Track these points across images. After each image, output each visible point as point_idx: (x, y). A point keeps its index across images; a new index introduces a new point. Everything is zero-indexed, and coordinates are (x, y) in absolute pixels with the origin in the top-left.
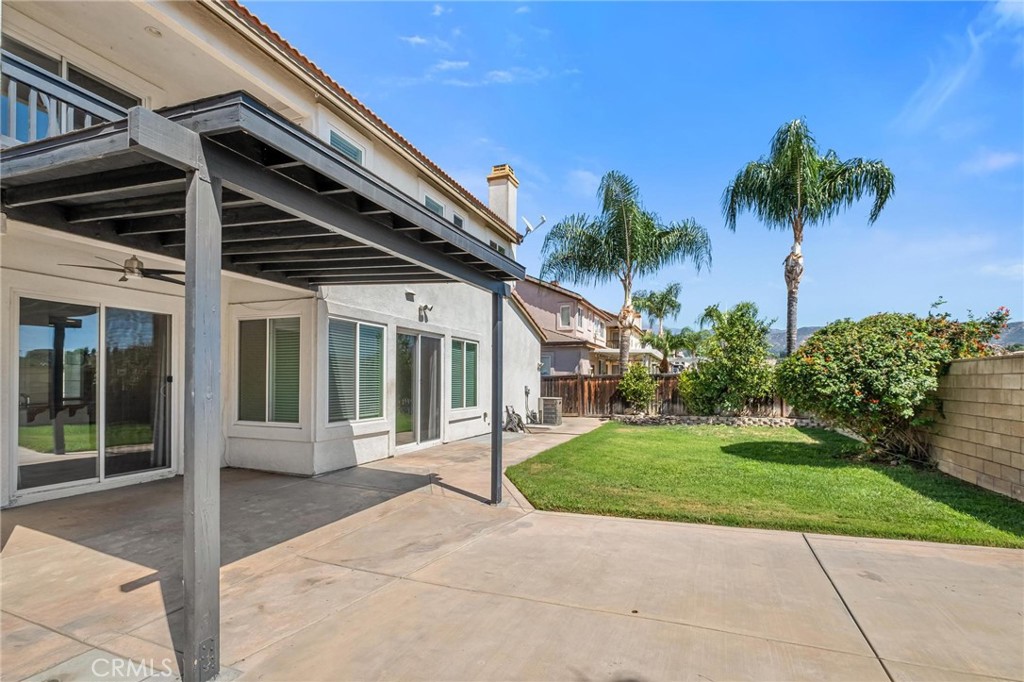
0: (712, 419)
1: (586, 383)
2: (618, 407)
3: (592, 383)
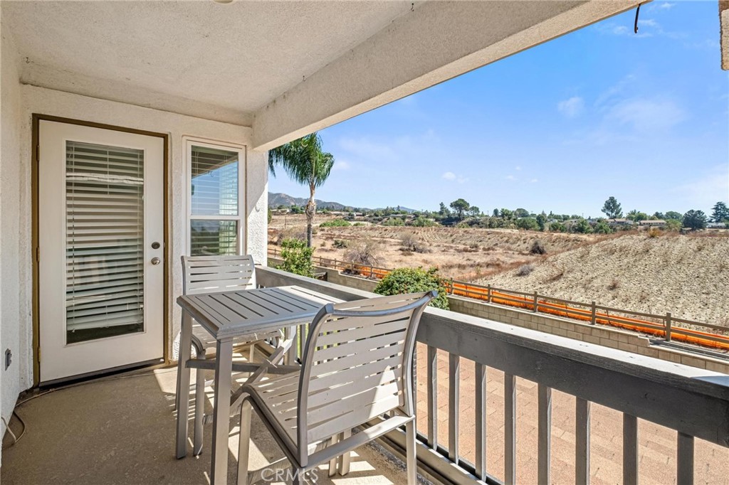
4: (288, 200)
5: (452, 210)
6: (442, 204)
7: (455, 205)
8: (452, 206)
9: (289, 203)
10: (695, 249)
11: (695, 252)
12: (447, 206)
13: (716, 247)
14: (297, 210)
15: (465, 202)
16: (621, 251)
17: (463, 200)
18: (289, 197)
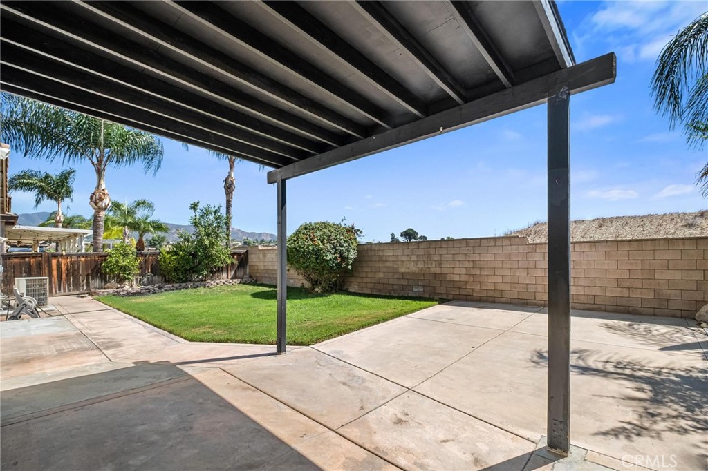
0: (190, 284)
1: (54, 262)
2: (96, 283)
3: (63, 261)
4: (240, 235)
5: (402, 239)
6: (393, 235)
7: (405, 234)
8: (402, 235)
9: (241, 238)
10: (597, 226)
11: (597, 228)
12: (398, 236)
13: (613, 224)
14: (249, 243)
15: (414, 232)
16: (535, 233)
17: (412, 230)
18: (242, 232)
